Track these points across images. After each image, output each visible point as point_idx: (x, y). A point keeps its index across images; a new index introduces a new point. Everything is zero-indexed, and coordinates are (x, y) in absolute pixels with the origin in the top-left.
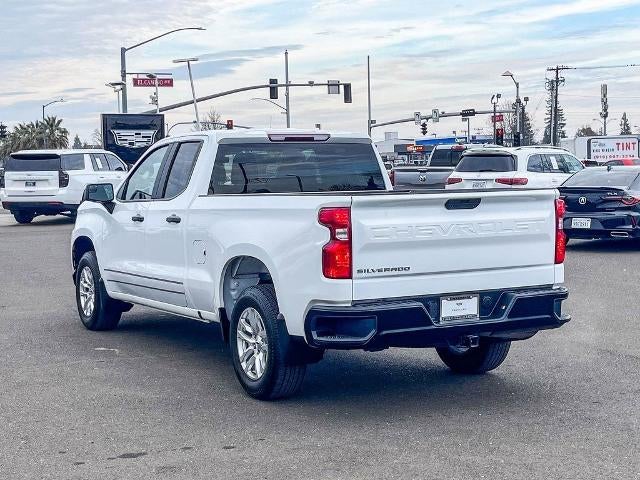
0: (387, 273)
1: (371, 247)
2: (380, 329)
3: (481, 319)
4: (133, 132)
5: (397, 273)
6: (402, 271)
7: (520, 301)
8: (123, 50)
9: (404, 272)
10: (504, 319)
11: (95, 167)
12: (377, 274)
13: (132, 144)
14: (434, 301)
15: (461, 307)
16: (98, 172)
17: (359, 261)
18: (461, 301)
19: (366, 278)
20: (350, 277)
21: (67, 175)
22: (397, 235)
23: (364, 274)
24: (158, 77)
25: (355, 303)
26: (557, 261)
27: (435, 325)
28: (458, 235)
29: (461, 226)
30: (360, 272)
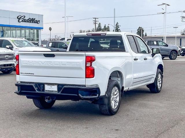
0: (28, 75)
2: (21, 90)
5: (31, 75)
6: (32, 74)
7: (65, 88)
9: (32, 75)
10: (60, 93)
14: (43, 84)
15: (51, 88)
18: (51, 86)
19: (23, 75)
20: (19, 75)
22: (29, 64)
25: (21, 82)
26: (87, 77)
27: (37, 92)
28: (47, 65)
29: (48, 63)
30: (21, 73)
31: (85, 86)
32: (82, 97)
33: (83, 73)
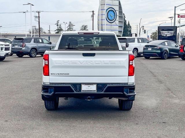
1: (55, 67)
2: (55, 92)
3: (97, 92)
4: (167, 32)
5: (65, 75)
7: (109, 87)
8: (175, 7)
9: (67, 75)
10: (103, 93)
11: (139, 42)
12: (58, 75)
13: (167, 35)
14: (80, 85)
16: (139, 43)
17: (51, 70)
18: (90, 86)
19: (54, 76)
20: (49, 75)
21: (128, 44)
22: (64, 64)
23: (53, 75)
24: (181, 15)
25: (51, 83)
26: (130, 75)
27: (75, 92)
28: (86, 65)
29: (88, 62)
30: (52, 74)
31: (127, 84)
32: (127, 94)
33: (126, 71)
